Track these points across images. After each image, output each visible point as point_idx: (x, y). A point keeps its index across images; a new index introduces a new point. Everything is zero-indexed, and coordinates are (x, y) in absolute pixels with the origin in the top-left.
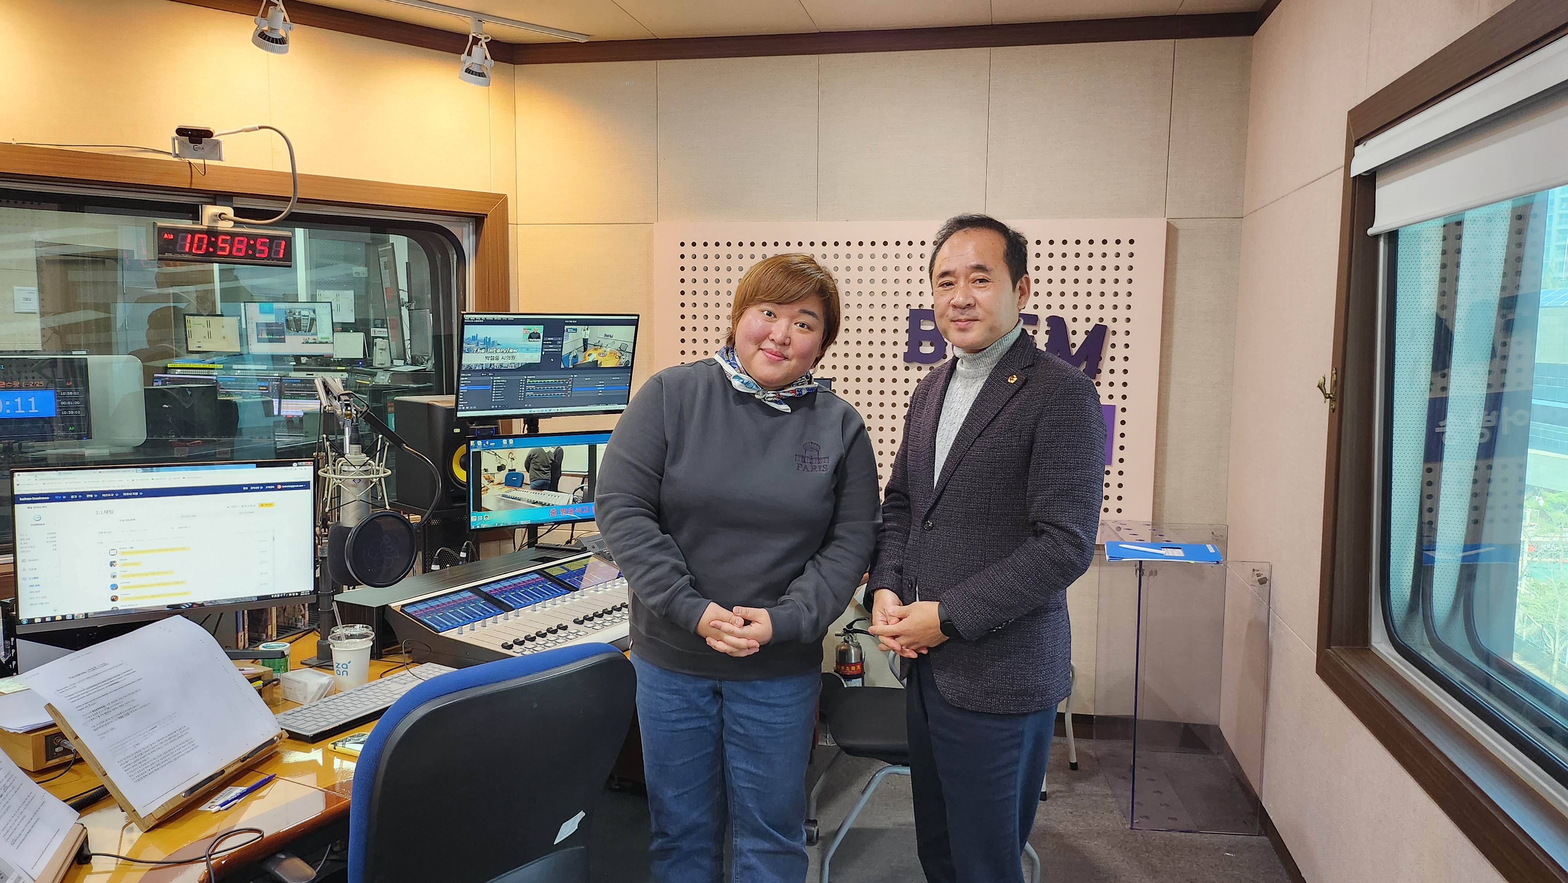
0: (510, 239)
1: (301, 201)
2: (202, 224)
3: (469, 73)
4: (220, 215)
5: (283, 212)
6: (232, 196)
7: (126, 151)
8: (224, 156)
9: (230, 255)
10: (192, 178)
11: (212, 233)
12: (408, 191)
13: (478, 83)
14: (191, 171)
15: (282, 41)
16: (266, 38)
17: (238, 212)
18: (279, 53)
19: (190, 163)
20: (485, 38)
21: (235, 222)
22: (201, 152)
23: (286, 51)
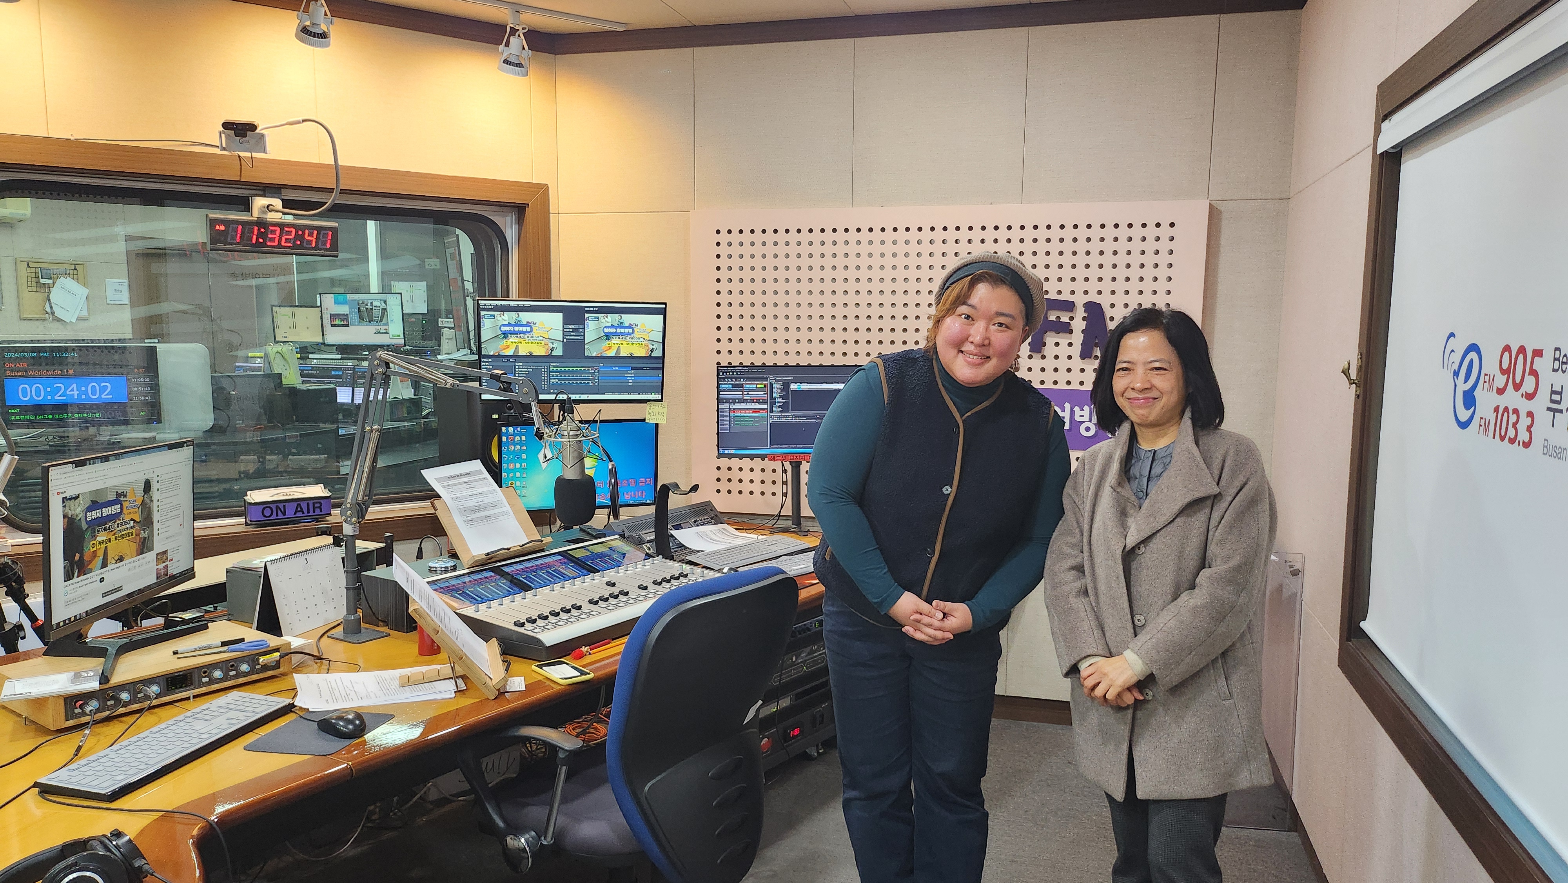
0: (551, 228)
1: (343, 192)
2: (252, 216)
3: (507, 64)
4: (268, 207)
5: (327, 203)
6: (281, 188)
7: (179, 145)
8: (268, 149)
9: (279, 246)
10: (241, 172)
11: (261, 224)
12: (450, 181)
13: (518, 74)
14: (241, 164)
15: (323, 35)
16: (308, 33)
17: (287, 204)
18: (321, 47)
19: (239, 156)
20: (523, 29)
21: (284, 213)
22: (247, 145)
23: (327, 45)
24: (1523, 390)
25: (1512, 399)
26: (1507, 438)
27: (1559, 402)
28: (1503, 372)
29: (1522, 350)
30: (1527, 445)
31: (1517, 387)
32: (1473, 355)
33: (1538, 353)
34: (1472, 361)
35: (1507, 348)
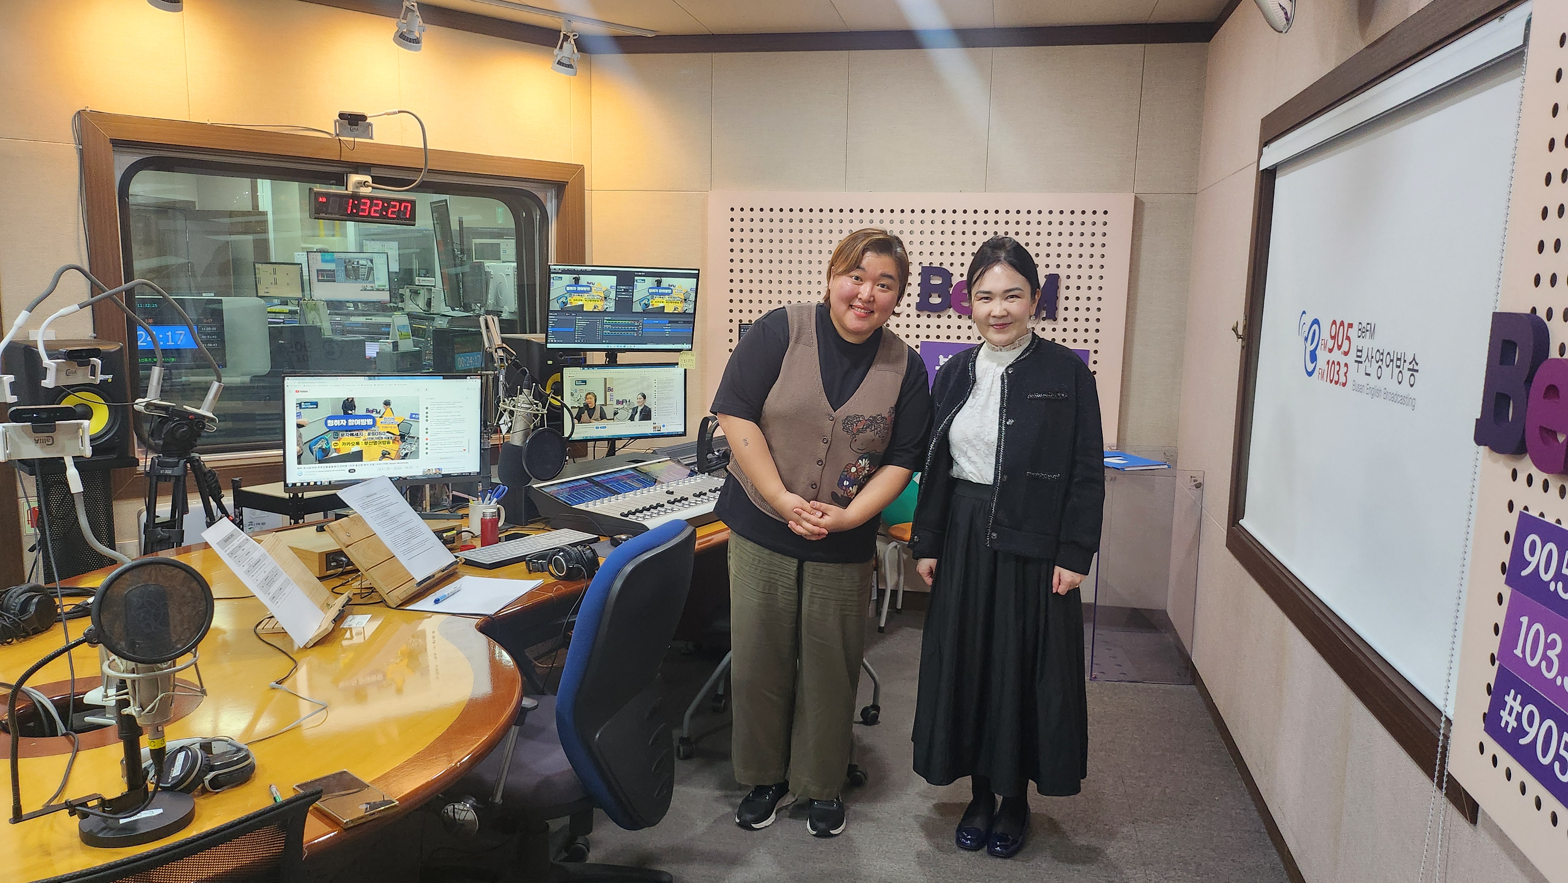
0: (586, 202)
1: (431, 171)
2: (347, 189)
3: (560, 65)
4: (362, 182)
5: (416, 180)
6: (370, 166)
7: (295, 130)
8: (374, 135)
9: (369, 216)
10: (342, 152)
11: (355, 196)
13: (567, 73)
14: (342, 146)
15: (417, 41)
16: (406, 39)
17: (376, 180)
18: (415, 50)
19: (340, 140)
20: (574, 36)
21: (373, 188)
22: (356, 132)
23: (419, 49)
24: (1342, 350)
25: (1337, 356)
26: (1334, 382)
27: (1360, 357)
28: (1333, 338)
29: (1342, 323)
30: (1344, 385)
31: (1340, 347)
32: (1315, 326)
33: (1350, 326)
34: (1315, 330)
35: (1334, 322)
